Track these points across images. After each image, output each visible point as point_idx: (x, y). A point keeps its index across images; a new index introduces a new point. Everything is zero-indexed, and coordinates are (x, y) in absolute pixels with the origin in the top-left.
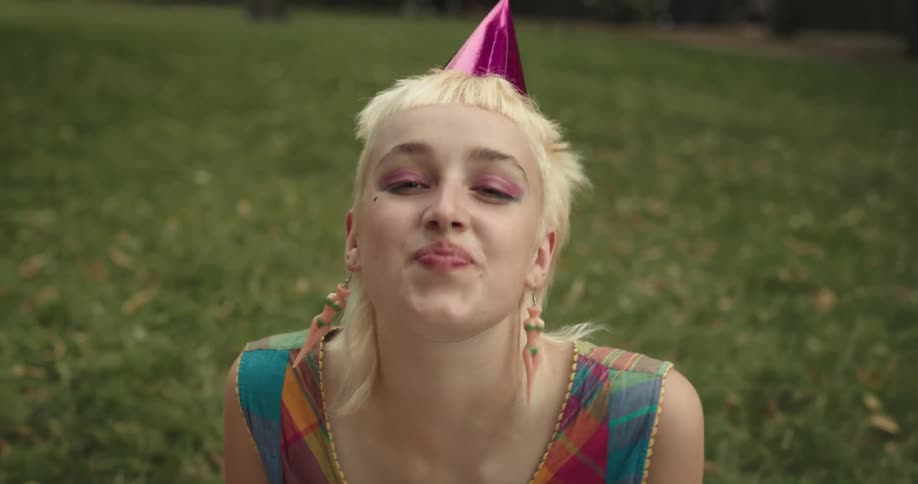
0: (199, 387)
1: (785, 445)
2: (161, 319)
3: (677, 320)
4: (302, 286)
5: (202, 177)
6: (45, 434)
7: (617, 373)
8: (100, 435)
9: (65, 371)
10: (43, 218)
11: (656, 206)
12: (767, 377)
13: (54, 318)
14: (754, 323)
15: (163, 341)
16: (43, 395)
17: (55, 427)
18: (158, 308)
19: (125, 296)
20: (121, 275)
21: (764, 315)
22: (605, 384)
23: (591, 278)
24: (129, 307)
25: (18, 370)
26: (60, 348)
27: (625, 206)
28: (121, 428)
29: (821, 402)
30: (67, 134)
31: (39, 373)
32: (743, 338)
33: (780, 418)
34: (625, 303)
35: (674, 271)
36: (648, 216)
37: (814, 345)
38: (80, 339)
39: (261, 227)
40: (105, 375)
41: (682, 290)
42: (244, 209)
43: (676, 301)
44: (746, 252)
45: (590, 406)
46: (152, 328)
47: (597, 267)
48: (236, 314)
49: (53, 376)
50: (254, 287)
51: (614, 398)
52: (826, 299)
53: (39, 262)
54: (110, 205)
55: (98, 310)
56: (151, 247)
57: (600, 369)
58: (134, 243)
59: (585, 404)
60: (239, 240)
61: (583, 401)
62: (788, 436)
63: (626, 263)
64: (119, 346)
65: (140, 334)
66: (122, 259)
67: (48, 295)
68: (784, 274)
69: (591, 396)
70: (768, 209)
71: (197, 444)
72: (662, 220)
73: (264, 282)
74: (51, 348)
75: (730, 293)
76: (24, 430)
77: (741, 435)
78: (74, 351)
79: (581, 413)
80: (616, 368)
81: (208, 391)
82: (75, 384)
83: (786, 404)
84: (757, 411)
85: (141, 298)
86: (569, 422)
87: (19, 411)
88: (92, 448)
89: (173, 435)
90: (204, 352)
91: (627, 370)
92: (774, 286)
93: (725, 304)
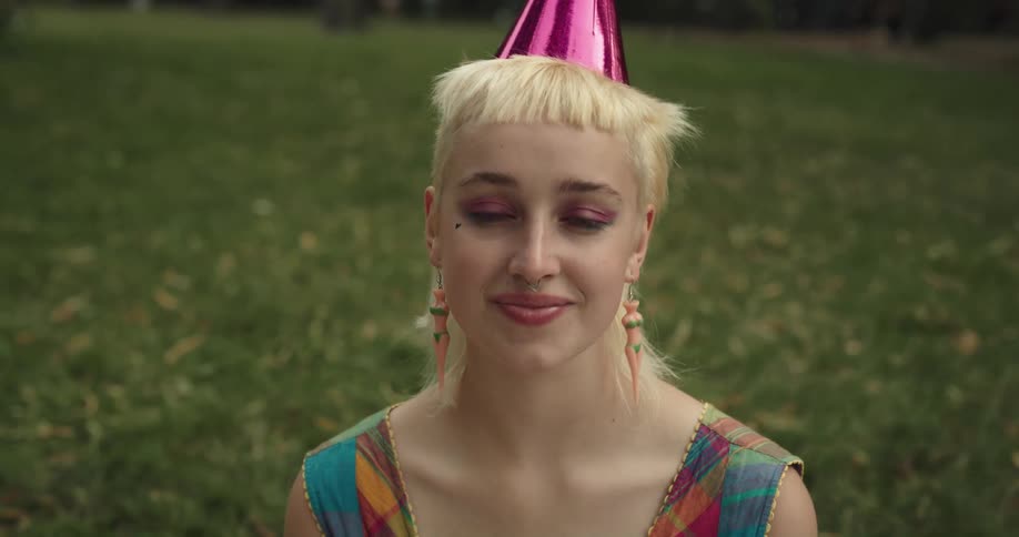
0: (248, 447)
1: (921, 512)
2: (207, 369)
3: (798, 366)
4: (369, 331)
5: (263, 207)
6: (68, 503)
7: (737, 449)
8: (130, 505)
9: (95, 430)
10: (81, 255)
11: (776, 236)
12: (900, 432)
13: (88, 370)
14: (885, 371)
15: (209, 394)
16: (68, 459)
17: (81, 495)
18: (204, 355)
19: (168, 343)
20: (165, 320)
21: (897, 360)
22: (723, 460)
23: (698, 318)
24: (172, 356)
25: (44, 429)
26: (92, 403)
27: (740, 235)
28: (155, 496)
29: (962, 462)
30: (115, 161)
31: (67, 432)
32: (873, 387)
33: (915, 481)
34: (737, 347)
35: (794, 310)
36: (765, 246)
37: (955, 395)
38: (116, 392)
39: (325, 263)
40: (141, 435)
41: (803, 332)
42: (308, 242)
43: (797, 345)
44: (877, 287)
45: (704, 482)
46: (198, 380)
47: (706, 306)
48: (293, 363)
49: (83, 437)
50: (315, 331)
51: (731, 475)
52: (969, 341)
53: (75, 304)
54: (158, 239)
55: (137, 360)
56: (202, 286)
57: (722, 443)
58: (182, 282)
59: (698, 479)
60: (301, 279)
61: (697, 474)
62: (926, 501)
63: (740, 300)
64: (157, 401)
65: (184, 387)
66: (167, 301)
67: (80, 343)
68: (921, 313)
69: (706, 470)
70: (904, 237)
71: (241, 515)
72: (782, 251)
73: (327, 326)
74: (83, 404)
75: (858, 335)
76: (46, 499)
77: (869, 502)
78: (108, 407)
79: (692, 488)
80: (739, 444)
81: (258, 453)
82: (105, 446)
83: (921, 464)
84: (888, 473)
85: (185, 346)
86: (678, 496)
87: (40, 476)
88: (121, 519)
89: (214, 504)
90: (256, 407)
91: (751, 449)
92: (909, 326)
93: (852, 348)
